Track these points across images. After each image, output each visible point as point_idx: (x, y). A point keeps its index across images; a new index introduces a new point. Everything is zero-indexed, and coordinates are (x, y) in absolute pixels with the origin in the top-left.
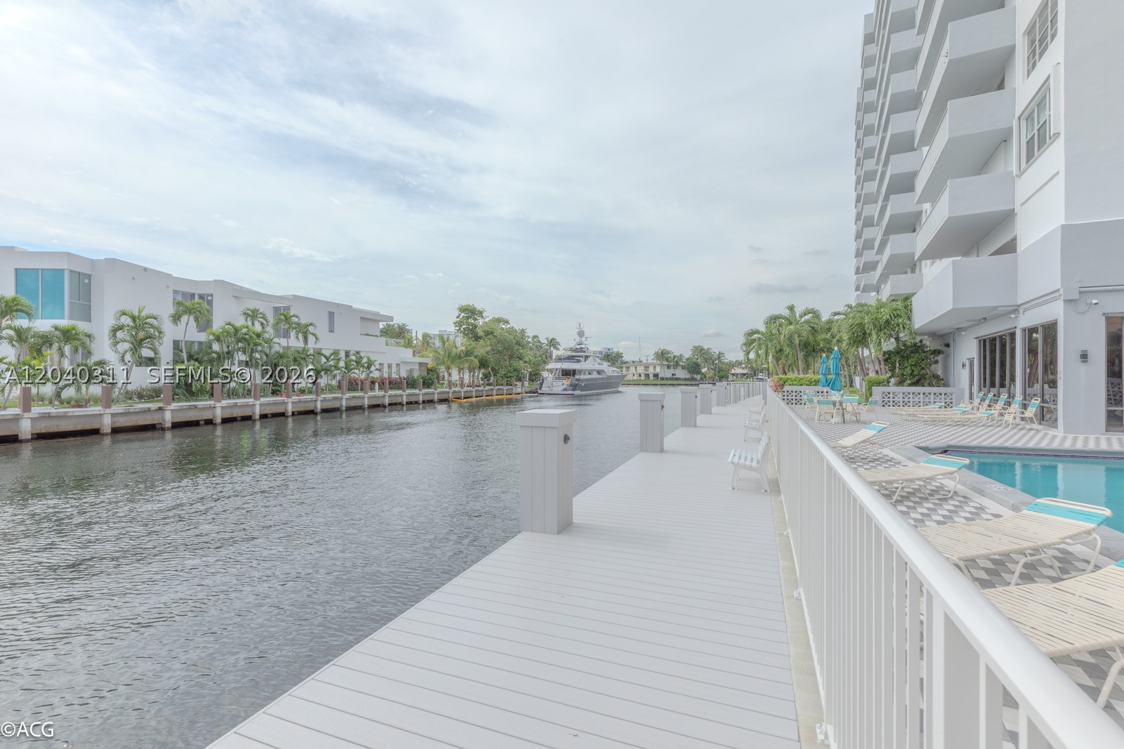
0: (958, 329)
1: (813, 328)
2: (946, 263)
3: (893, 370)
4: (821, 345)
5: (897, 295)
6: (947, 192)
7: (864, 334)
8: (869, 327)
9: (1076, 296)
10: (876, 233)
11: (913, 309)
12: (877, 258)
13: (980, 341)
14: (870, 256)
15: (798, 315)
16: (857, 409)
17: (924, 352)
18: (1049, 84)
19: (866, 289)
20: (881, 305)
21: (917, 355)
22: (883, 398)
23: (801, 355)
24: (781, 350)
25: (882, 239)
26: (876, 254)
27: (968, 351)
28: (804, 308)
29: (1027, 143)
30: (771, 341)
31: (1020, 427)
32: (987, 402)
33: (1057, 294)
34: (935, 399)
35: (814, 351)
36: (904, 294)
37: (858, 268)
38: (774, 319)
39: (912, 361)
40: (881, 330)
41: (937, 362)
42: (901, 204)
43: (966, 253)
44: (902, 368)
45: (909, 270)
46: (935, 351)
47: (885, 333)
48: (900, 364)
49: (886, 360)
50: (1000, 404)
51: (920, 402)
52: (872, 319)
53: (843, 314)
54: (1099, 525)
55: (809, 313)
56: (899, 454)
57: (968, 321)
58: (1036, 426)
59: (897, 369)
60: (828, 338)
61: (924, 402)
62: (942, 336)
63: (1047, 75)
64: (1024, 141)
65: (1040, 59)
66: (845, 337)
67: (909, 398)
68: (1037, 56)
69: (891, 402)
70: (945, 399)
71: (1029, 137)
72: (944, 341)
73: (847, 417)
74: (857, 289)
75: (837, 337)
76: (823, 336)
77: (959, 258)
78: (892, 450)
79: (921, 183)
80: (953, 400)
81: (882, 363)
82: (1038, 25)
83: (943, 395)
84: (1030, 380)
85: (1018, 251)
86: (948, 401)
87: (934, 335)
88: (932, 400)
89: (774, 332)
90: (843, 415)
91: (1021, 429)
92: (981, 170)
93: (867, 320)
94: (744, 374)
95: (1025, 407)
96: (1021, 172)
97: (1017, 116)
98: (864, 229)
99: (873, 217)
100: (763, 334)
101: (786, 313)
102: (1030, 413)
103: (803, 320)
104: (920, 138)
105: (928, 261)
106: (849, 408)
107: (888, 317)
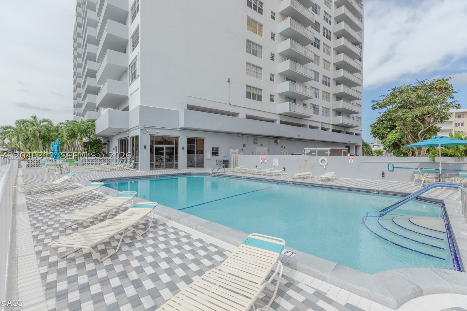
0: (112, 135)
1: (48, 129)
2: (107, 110)
3: (88, 150)
4: (53, 138)
5: (90, 119)
6: (107, 82)
7: (74, 134)
8: (76, 131)
9: (143, 128)
10: (82, 91)
11: (96, 126)
12: (83, 102)
13: (119, 140)
14: (79, 100)
15: (38, 121)
16: (68, 167)
17: (100, 143)
18: (137, 58)
19: (78, 115)
20: (82, 122)
21: (97, 144)
22: (83, 162)
23: (40, 142)
24: (28, 139)
25: (84, 95)
26: (82, 100)
27: (115, 144)
28: (42, 119)
29: (132, 75)
30: (20, 133)
31: (129, 170)
32: (120, 162)
33: (138, 127)
34: (104, 162)
35: (48, 140)
36: (93, 119)
37: (75, 105)
38: (23, 122)
39: (95, 147)
40: (82, 133)
41: (105, 147)
42: (91, 82)
43: (115, 108)
44: (92, 150)
45: (96, 110)
46: (104, 143)
47: (84, 135)
48: (90, 148)
49: (85, 146)
50: (124, 162)
51: (98, 163)
52: (78, 128)
53: (65, 124)
54: (133, 197)
55: (46, 121)
56: (82, 184)
57: (115, 133)
58: (133, 169)
59: (89, 150)
60: (57, 134)
61: (100, 163)
62: (107, 138)
63: (136, 56)
64: (131, 74)
65: (135, 48)
66: (65, 134)
67: (94, 162)
68: (134, 47)
69: (86, 163)
70: (108, 162)
71: (132, 73)
72: (108, 140)
73: (63, 171)
74: (74, 114)
75: (61, 135)
76: (54, 133)
77: (112, 109)
78: (80, 183)
79: (99, 76)
80: (110, 162)
81: (83, 147)
82: (134, 37)
83: (107, 160)
84: (132, 154)
85: (129, 111)
86: (109, 162)
87: (104, 137)
88: (103, 162)
89: (23, 129)
90: (61, 170)
91: (129, 171)
92: (119, 79)
93: (76, 128)
94: (5, 151)
95: (131, 163)
96: (130, 84)
97: (129, 65)
98: (77, 88)
99: (81, 84)
100: (15, 129)
101: (31, 120)
102: (132, 165)
103: (42, 124)
104: (98, 58)
105: (103, 108)
106: (64, 167)
107: (85, 128)
